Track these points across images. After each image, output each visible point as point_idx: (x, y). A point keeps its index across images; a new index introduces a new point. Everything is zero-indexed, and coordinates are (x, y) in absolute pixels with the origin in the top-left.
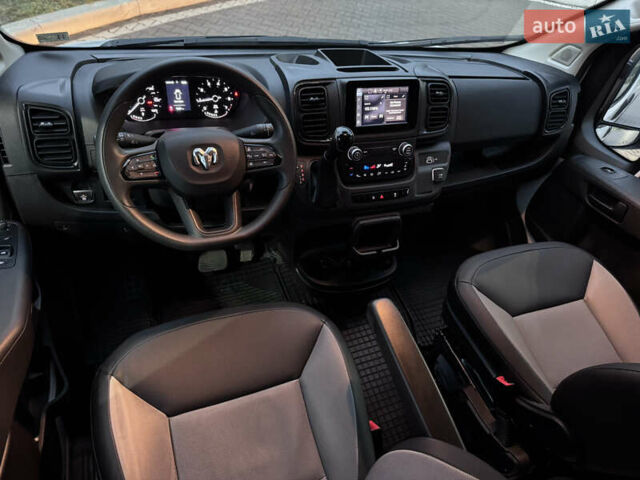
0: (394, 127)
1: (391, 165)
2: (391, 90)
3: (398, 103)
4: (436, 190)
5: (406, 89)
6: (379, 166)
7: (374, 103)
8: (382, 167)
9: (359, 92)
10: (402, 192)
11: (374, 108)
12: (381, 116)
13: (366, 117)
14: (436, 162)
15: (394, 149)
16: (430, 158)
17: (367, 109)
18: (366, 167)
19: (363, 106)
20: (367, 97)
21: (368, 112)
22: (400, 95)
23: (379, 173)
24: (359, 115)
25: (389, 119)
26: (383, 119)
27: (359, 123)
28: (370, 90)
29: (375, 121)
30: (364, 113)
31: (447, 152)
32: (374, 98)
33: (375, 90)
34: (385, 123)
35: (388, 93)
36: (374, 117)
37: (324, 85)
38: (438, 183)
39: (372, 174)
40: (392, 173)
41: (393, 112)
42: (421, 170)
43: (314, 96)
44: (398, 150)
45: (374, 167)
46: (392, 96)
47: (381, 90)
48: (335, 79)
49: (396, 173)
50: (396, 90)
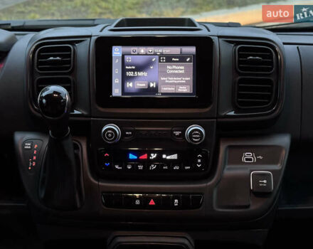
0: (175, 101)
1: (174, 157)
2: (168, 51)
3: (180, 69)
4: (256, 206)
5: (192, 50)
6: (153, 156)
7: (140, 68)
8: (159, 158)
9: (117, 51)
10: (190, 201)
11: (140, 74)
12: (152, 85)
13: (129, 85)
14: (260, 162)
15: (177, 133)
16: (248, 155)
17: (130, 74)
18: (131, 156)
19: (124, 71)
20: (128, 59)
21: (131, 78)
22: (182, 58)
23: (153, 167)
24: (116, 81)
25: (165, 89)
26: (155, 90)
27: (117, 92)
28: (131, 49)
29: (143, 91)
30: (125, 79)
31: (279, 148)
32: (140, 60)
33: (142, 50)
34: (159, 96)
35: (162, 55)
36: (141, 85)
37: (73, 43)
38: (261, 194)
39: (140, 167)
40: (176, 168)
41: (172, 80)
42: (230, 171)
43: (55, 56)
44: (183, 135)
45: (144, 157)
46: (169, 59)
47: (151, 49)
48: (90, 37)
49: (182, 170)
50: (175, 50)
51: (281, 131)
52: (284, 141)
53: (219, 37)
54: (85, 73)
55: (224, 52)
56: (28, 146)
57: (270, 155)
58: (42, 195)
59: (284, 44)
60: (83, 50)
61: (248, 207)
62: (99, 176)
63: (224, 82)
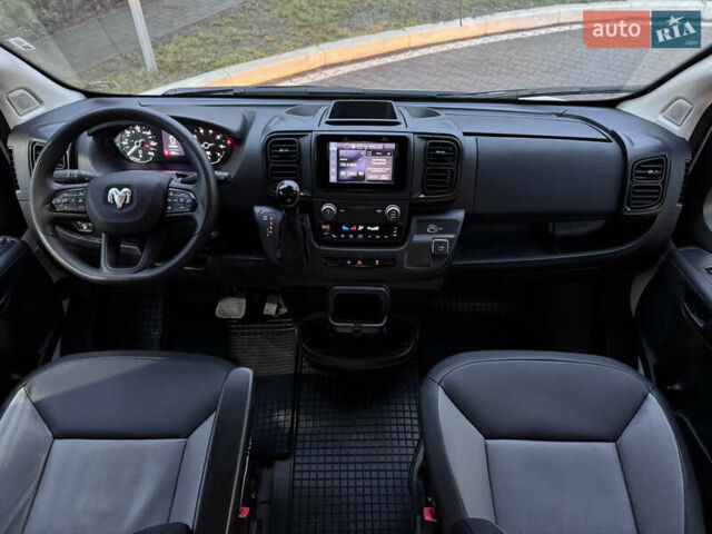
0: (377, 187)
1: (377, 228)
2: (373, 146)
3: (382, 161)
5: (392, 146)
6: (361, 228)
7: (351, 160)
8: (365, 230)
9: (333, 146)
10: (388, 262)
11: (352, 165)
12: (361, 174)
13: (343, 173)
14: (440, 232)
15: (379, 211)
16: (432, 227)
17: (343, 165)
18: (344, 228)
19: (339, 162)
20: (342, 153)
21: (343, 168)
22: (384, 153)
23: (361, 236)
24: (333, 170)
25: (370, 177)
26: (363, 178)
27: (333, 179)
28: (345, 145)
29: (353, 178)
30: (339, 168)
31: (456, 222)
32: (351, 153)
33: (353, 145)
34: (365, 182)
35: (368, 150)
36: (353, 174)
37: (297, 137)
38: (438, 256)
39: (351, 236)
40: (378, 237)
41: (376, 170)
42: (417, 238)
43: (284, 148)
44: (383, 212)
45: (354, 228)
46: (374, 153)
47: (360, 145)
48: (311, 131)
49: (382, 238)
50: (379, 146)
51: (459, 208)
52: (460, 215)
53: (414, 133)
54: (308, 164)
55: (417, 144)
56: (265, 218)
57: (447, 227)
58: (279, 255)
59: (465, 134)
60: (307, 142)
61: (428, 265)
62: (320, 242)
63: (417, 171)
